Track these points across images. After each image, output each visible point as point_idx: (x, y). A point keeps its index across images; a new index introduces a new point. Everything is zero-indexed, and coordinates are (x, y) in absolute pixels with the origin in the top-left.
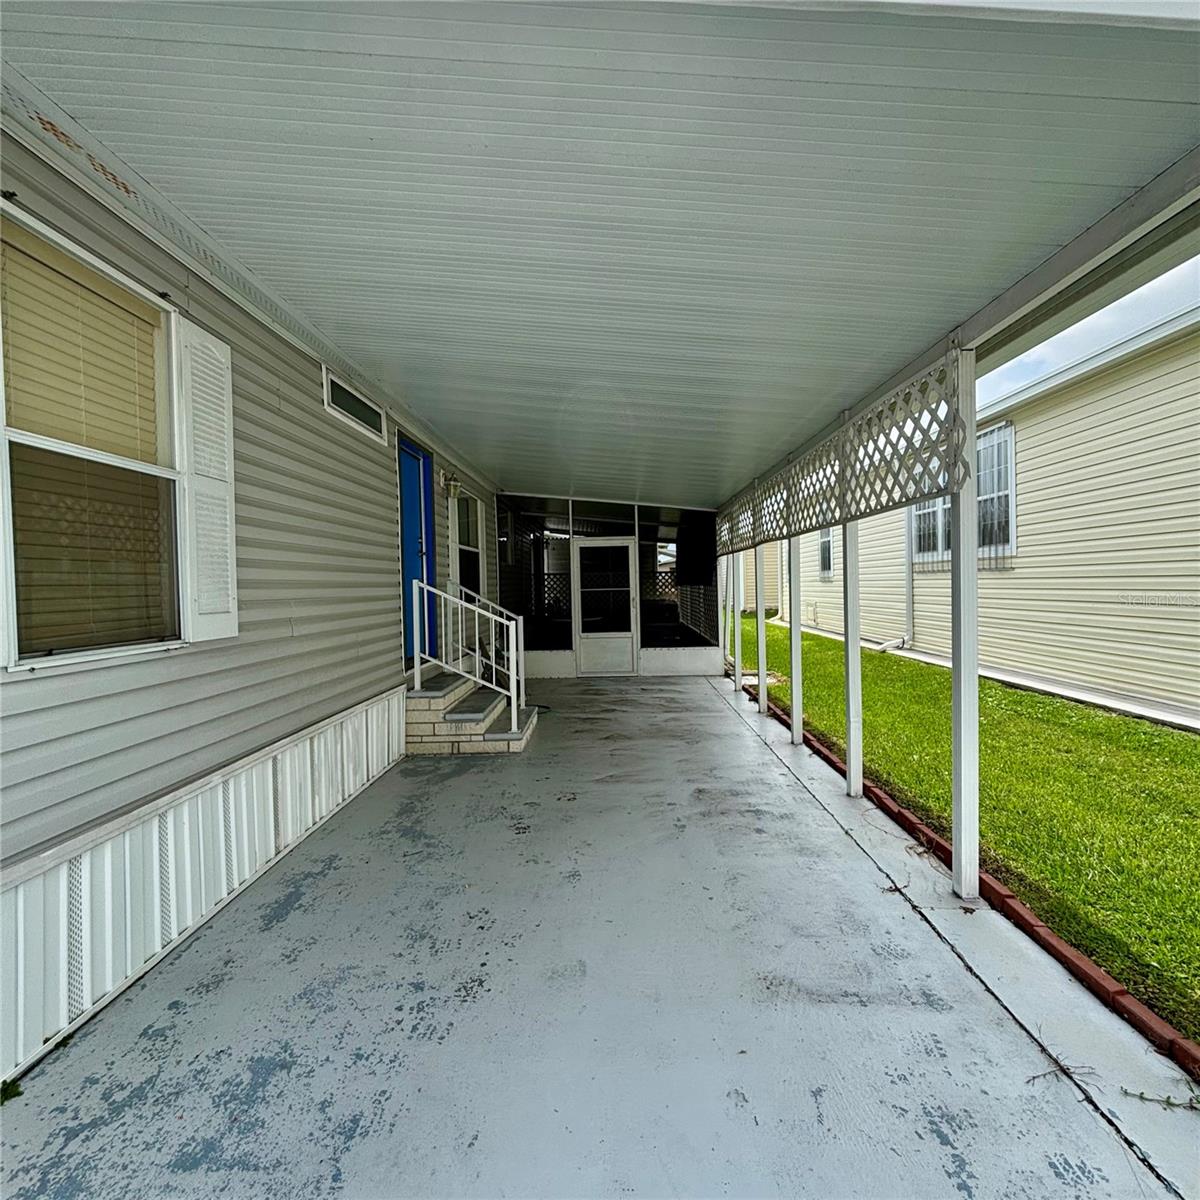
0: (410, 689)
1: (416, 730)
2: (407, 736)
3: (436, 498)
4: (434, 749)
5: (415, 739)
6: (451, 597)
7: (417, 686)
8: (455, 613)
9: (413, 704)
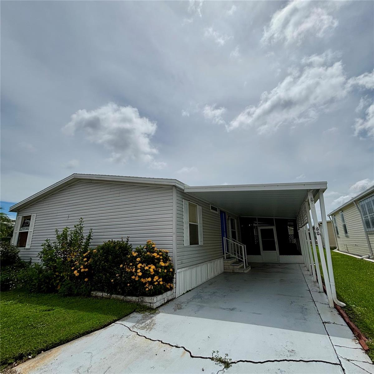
0: (224, 258)
1: (226, 267)
2: (224, 268)
3: (226, 221)
4: (229, 271)
5: (226, 269)
6: (231, 241)
7: (225, 258)
8: (231, 244)
9: (225, 261)
